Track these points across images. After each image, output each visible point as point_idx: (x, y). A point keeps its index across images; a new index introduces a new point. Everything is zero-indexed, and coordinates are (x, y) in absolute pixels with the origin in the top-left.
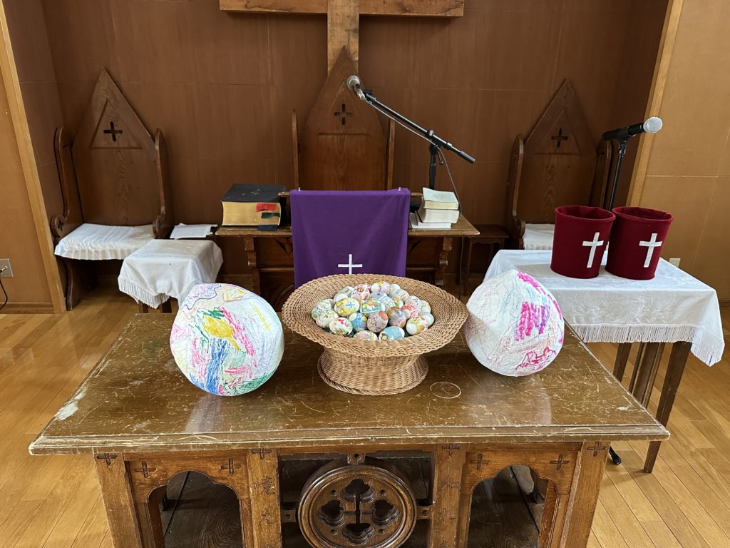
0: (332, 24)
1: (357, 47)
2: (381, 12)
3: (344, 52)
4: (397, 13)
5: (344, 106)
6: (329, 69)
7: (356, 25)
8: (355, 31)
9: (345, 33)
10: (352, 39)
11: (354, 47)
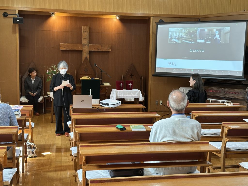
3: (86, 58)
4: (97, 50)
5: (86, 69)
6: (83, 61)
7: (89, 53)
8: (88, 54)
9: (86, 54)
10: (88, 55)
11: (88, 57)
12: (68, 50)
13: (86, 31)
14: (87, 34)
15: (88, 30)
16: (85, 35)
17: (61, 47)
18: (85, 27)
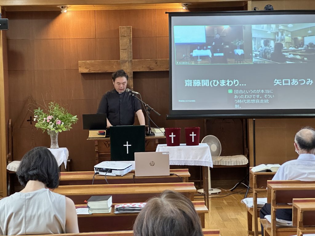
2: (141, 70)
4: (148, 70)
7: (132, 76)
10: (131, 81)
12: (93, 72)
13: (125, 37)
14: (129, 40)
15: (130, 33)
16: (125, 43)
17: (80, 67)
18: (123, 28)
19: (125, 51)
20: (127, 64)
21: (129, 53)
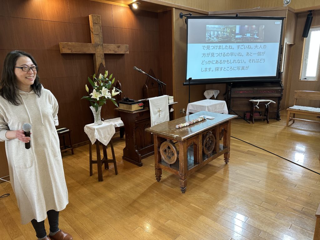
0: (97, 57)
1: (104, 62)
2: (110, 53)
3: (101, 64)
4: (114, 53)
8: (103, 58)
12: (75, 53)
14: (99, 28)
17: (61, 48)
18: (95, 16)
19: (97, 36)
20: (100, 47)
21: (101, 38)
